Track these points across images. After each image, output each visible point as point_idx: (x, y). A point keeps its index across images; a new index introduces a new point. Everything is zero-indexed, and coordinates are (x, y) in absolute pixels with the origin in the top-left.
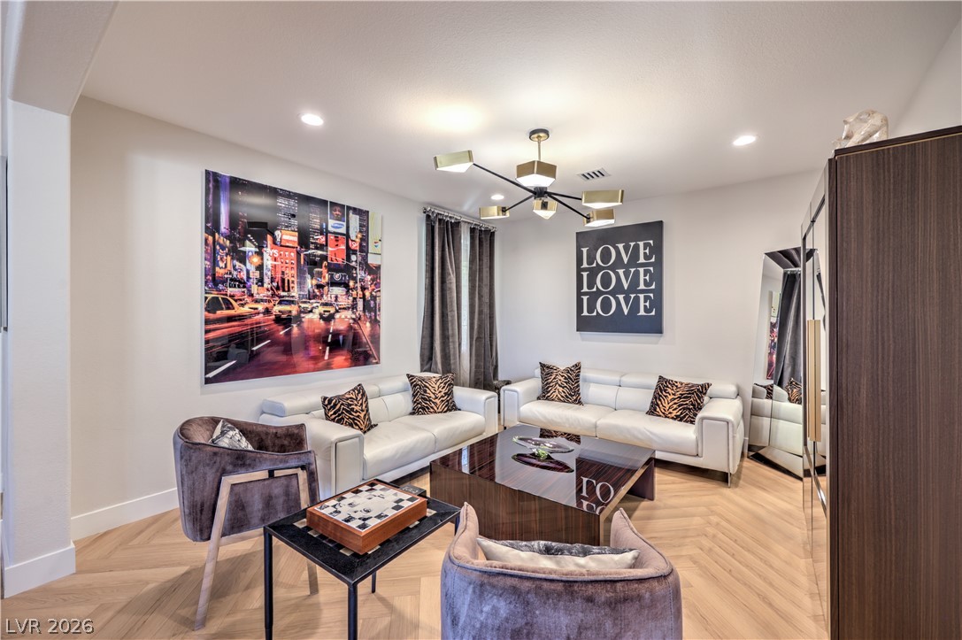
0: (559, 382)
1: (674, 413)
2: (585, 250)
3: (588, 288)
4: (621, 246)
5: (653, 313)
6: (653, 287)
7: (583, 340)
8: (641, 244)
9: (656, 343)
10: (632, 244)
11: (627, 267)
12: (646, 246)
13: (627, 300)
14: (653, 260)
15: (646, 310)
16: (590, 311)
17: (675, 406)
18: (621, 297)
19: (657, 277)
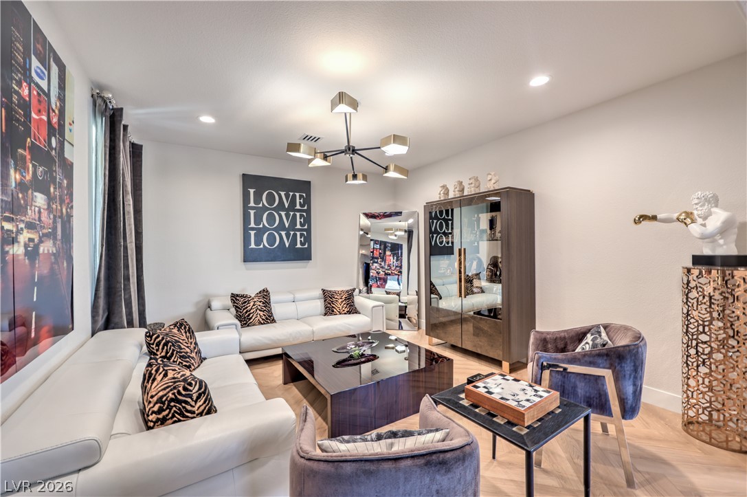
0: (259, 307)
1: (346, 310)
2: (252, 191)
3: (255, 224)
4: (283, 194)
5: (306, 246)
6: (306, 227)
7: (247, 269)
8: (297, 194)
9: (305, 267)
10: (291, 194)
11: (287, 211)
12: (301, 197)
13: (288, 236)
14: (306, 208)
15: (302, 244)
16: (257, 244)
17: (345, 305)
18: (283, 233)
19: (308, 220)
